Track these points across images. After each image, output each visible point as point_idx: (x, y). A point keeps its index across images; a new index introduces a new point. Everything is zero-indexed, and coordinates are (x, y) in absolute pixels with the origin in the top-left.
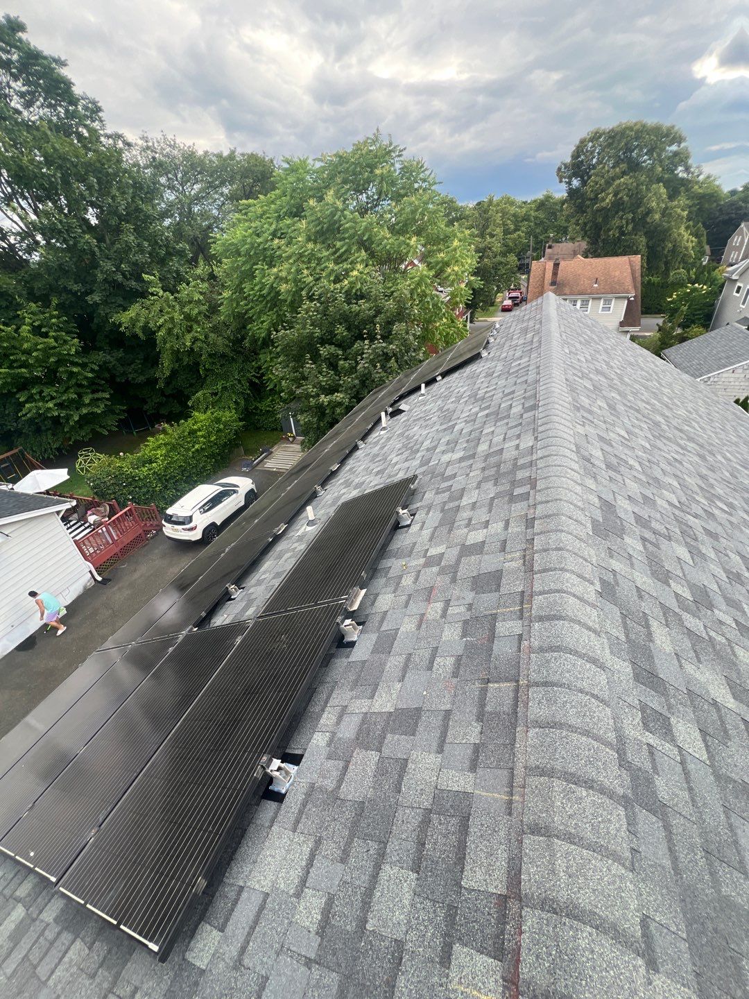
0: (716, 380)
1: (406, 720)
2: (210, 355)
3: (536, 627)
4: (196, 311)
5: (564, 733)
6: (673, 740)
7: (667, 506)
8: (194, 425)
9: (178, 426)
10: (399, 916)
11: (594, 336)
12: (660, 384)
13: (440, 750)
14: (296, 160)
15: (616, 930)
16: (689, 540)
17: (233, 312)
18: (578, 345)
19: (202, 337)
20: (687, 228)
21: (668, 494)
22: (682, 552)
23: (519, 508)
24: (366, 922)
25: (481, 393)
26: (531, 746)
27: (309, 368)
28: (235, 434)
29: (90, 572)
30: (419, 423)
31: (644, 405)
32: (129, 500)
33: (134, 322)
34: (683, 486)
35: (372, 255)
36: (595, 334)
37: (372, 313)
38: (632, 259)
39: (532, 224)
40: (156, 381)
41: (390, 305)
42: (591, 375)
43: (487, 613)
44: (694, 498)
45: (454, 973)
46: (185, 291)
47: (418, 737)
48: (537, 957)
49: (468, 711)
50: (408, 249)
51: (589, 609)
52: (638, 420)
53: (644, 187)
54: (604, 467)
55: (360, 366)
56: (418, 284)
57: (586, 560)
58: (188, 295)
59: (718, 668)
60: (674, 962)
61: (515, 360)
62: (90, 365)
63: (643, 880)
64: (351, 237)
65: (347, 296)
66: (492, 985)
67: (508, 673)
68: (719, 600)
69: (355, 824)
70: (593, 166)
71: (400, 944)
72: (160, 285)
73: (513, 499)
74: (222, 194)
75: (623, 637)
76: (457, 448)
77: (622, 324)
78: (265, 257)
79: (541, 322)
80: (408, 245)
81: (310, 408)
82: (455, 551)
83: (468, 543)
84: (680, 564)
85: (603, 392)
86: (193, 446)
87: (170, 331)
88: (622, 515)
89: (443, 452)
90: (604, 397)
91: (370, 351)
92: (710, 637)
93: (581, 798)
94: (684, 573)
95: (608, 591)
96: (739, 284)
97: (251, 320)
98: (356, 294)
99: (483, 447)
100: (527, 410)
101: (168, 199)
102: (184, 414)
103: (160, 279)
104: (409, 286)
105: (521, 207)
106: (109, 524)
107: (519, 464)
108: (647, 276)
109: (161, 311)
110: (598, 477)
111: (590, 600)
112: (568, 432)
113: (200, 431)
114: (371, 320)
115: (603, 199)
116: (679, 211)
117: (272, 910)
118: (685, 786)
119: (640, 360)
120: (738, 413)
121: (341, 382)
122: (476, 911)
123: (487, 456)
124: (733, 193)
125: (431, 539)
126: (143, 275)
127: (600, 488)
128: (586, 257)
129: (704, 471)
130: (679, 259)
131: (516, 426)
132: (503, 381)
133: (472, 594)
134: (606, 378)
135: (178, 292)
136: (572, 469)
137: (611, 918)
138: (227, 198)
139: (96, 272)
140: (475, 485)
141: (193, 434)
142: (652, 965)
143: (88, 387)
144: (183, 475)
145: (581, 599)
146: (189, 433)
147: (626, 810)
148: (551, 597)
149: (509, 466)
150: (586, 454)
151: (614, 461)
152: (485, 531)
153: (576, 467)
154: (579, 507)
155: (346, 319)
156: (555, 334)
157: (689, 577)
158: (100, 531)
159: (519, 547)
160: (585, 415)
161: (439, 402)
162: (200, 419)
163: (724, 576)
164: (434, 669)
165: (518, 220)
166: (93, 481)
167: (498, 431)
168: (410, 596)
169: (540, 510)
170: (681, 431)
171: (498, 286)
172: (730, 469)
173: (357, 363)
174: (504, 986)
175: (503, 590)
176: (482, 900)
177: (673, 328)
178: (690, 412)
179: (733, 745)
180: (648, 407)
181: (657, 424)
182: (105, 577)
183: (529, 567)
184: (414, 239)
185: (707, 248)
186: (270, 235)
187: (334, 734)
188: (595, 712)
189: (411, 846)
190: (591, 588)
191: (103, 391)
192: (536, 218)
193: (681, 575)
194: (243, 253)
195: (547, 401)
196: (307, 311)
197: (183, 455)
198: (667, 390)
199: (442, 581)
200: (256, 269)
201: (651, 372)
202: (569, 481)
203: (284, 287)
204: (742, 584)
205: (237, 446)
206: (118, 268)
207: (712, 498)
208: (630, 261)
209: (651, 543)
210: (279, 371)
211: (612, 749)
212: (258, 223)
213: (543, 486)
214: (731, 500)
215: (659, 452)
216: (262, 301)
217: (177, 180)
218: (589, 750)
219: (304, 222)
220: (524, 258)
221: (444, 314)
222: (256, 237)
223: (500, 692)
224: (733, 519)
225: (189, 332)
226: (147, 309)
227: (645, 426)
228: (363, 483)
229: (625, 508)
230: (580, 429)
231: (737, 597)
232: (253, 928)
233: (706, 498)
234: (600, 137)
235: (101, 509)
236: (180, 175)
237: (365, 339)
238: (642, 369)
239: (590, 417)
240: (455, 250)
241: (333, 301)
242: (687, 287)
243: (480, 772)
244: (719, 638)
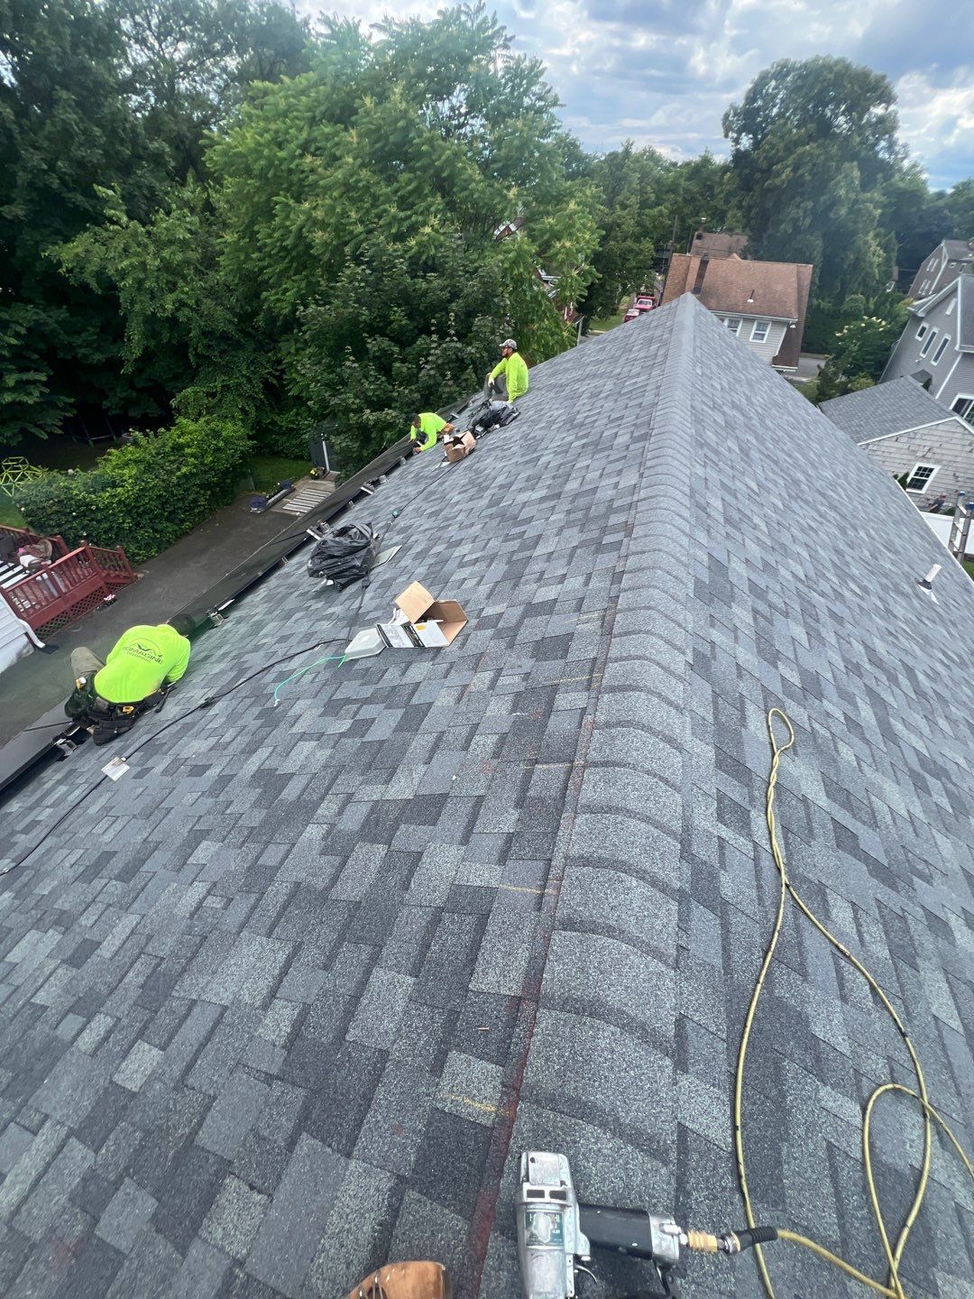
0: (875, 448)
1: (427, 808)
2: (205, 334)
3: (605, 700)
4: (179, 257)
5: (619, 819)
6: (749, 835)
7: (790, 578)
8: (179, 437)
9: (156, 437)
10: (388, 1024)
11: (737, 362)
12: (808, 435)
13: (465, 840)
14: (340, 21)
15: (644, 1029)
16: (809, 620)
17: (240, 269)
18: (714, 367)
19: (192, 302)
20: (876, 236)
21: (794, 564)
22: (799, 632)
23: (607, 560)
24: (347, 1031)
25: (580, 417)
26: (577, 833)
27: (349, 367)
28: (241, 458)
29: (27, 634)
30: (494, 454)
31: (785, 456)
32: (82, 537)
33: (81, 262)
34: (814, 557)
35: (451, 206)
36: (739, 359)
37: (446, 295)
38: (801, 269)
39: (680, 199)
40: (121, 363)
41: (472, 286)
42: (725, 408)
43: (547, 683)
44: (824, 575)
45: (445, 1082)
46: (163, 223)
47: (439, 827)
48: (547, 1059)
49: (506, 796)
50: (504, 204)
51: (674, 681)
52: (774, 472)
53: (834, 164)
54: (722, 520)
55: (423, 372)
56: (514, 262)
57: (680, 625)
58: (167, 229)
59: (816, 763)
60: (707, 1063)
61: (630, 377)
62: (13, 326)
63: (687, 979)
64: (424, 169)
65: (410, 265)
66: (488, 1091)
67: (563, 752)
68: (830, 690)
69: (347, 925)
70: (773, 119)
71: (384, 1055)
72: (124, 208)
73: (600, 548)
74: (224, 69)
75: (710, 718)
76: (540, 485)
77: (776, 361)
78: (291, 184)
79: (671, 331)
80: (505, 197)
81: (349, 428)
82: (518, 611)
83: (535, 601)
84: (794, 645)
85: (737, 431)
86: (179, 469)
87: (140, 283)
88: (734, 580)
89: (520, 490)
90: (737, 438)
91: (437, 352)
92: (813, 729)
93: (629, 889)
94: (796, 656)
95: (702, 663)
96: (924, 324)
97: (265, 285)
98: (425, 263)
99: (572, 485)
100: (635, 440)
101: (134, 60)
102: (166, 419)
103: (123, 197)
104: (502, 262)
105: (668, 170)
106: (52, 569)
107: (615, 506)
108: (818, 298)
109: (125, 250)
110: (712, 530)
111: (677, 672)
112: (684, 470)
113: (189, 447)
114: (443, 307)
115: (778, 174)
116: (871, 206)
117: (232, 1025)
118: (755, 883)
119: (790, 404)
120: (893, 487)
121: (396, 394)
122: (482, 1016)
123: (576, 496)
124: (941, 195)
125: (488, 597)
126: (95, 186)
127: (713, 544)
128: (745, 258)
129: (842, 546)
130: (860, 279)
131: (618, 460)
132: (610, 404)
133: (532, 661)
134: (743, 415)
135: (153, 224)
136: (680, 516)
137: (641, 1017)
138: (233, 77)
139: (16, 168)
140: (555, 531)
141: (178, 451)
142: (681, 1065)
143: (11, 361)
144: (163, 509)
145: (666, 669)
146: (173, 448)
147: (680, 904)
148: (628, 664)
149: (602, 509)
150: (702, 501)
151: (736, 516)
152: (559, 586)
153: (687, 514)
154: (682, 562)
155: (406, 299)
156: (687, 346)
157: (801, 661)
158: (39, 578)
159: (598, 606)
160: (709, 454)
161: (525, 428)
162: (189, 429)
163: (841, 665)
164: (470, 749)
165: (665, 189)
166: (25, 505)
167: (595, 465)
168: (452, 665)
169: (632, 562)
170: (824, 495)
171: (624, 286)
172: (872, 549)
173: (420, 369)
174: (503, 1092)
175: (570, 657)
176: (491, 1003)
177: (835, 374)
178: (838, 476)
179: (817, 845)
180: (790, 460)
181: (796, 482)
182: (49, 643)
183: (607, 630)
184: (514, 191)
185: (896, 270)
186: (299, 147)
187: (333, 825)
188: (660, 797)
189: (413, 949)
190: (681, 658)
191: (37, 370)
192: (686, 190)
193: (792, 657)
194: (255, 172)
195: (662, 430)
196: (352, 279)
197: (164, 481)
198: (815, 445)
199: (496, 647)
200: (277, 203)
201: (800, 418)
202: (674, 529)
203: (319, 236)
204: (860, 676)
205: (244, 475)
206: (52, 168)
207: (844, 576)
208: (798, 272)
209: (763, 616)
210: (306, 369)
211: (676, 839)
212: (278, 125)
213: (641, 533)
214: (866, 583)
215: (792, 515)
216: (284, 258)
217: (150, 29)
218: (648, 838)
219: (353, 132)
220: (663, 250)
221: (544, 312)
222: (276, 149)
223: (548, 775)
224: (864, 605)
225: (171, 291)
226: (103, 244)
227: (781, 482)
228: (410, 527)
229: (738, 569)
230: (700, 470)
231: (852, 689)
232: (203, 1045)
233: (838, 577)
234: (787, 75)
235: (40, 547)
236: (154, 21)
237: (433, 332)
238: (790, 414)
239: (715, 458)
240: (570, 217)
241: (390, 269)
242: (863, 320)
243: (510, 864)
244: (822, 731)
